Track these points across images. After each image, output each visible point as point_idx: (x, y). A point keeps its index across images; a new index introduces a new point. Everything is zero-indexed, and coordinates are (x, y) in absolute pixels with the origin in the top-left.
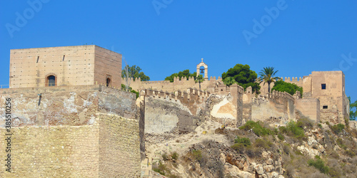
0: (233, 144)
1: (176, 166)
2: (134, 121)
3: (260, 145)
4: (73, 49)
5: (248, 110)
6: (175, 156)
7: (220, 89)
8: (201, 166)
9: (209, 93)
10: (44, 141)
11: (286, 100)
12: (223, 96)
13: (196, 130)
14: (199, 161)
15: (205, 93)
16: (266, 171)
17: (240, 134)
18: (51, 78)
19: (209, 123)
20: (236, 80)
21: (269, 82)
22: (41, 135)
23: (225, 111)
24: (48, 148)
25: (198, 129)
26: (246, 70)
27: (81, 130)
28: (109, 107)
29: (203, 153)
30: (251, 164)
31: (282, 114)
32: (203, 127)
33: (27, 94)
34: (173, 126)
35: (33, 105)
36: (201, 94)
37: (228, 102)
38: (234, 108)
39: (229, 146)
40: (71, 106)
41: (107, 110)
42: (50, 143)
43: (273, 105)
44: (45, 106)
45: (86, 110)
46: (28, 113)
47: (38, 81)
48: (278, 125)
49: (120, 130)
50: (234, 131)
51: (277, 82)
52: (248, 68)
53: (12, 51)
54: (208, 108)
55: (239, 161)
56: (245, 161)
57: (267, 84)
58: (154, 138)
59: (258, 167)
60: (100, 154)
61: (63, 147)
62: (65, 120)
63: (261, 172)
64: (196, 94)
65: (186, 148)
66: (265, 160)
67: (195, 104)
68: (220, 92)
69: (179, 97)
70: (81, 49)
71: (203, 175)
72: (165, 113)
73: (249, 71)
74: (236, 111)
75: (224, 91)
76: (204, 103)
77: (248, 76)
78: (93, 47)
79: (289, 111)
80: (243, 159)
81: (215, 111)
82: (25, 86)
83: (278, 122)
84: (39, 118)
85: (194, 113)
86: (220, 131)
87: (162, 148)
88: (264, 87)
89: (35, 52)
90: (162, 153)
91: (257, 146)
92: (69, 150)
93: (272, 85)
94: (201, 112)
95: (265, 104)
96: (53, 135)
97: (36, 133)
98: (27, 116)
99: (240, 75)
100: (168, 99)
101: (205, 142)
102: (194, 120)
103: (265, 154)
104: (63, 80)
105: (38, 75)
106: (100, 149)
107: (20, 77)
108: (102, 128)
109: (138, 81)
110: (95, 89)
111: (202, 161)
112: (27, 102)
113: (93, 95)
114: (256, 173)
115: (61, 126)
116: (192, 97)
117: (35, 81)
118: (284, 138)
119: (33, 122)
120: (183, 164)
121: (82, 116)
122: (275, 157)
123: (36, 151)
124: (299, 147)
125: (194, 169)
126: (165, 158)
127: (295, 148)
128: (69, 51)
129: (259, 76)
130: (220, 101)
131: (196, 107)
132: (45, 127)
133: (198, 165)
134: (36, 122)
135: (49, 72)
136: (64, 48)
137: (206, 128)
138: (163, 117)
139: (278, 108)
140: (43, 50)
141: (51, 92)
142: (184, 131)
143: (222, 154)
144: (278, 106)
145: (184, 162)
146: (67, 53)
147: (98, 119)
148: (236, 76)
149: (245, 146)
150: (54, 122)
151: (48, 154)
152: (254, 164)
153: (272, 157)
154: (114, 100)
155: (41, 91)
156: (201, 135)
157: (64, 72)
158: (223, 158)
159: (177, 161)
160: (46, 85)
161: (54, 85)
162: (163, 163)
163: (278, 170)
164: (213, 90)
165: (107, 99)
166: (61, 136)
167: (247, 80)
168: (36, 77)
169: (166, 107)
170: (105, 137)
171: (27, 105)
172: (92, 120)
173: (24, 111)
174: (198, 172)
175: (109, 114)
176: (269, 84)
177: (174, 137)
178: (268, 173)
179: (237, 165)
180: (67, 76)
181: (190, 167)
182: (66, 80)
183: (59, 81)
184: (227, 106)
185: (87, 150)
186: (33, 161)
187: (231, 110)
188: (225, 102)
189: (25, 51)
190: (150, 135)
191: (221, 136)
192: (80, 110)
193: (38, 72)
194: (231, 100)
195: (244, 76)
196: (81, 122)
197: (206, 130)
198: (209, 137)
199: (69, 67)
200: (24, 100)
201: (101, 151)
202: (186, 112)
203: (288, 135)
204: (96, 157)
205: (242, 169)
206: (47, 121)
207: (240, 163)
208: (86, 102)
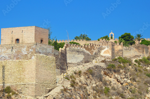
0: (108, 67)
1: (80, 77)
2: (53, 58)
3: (120, 67)
4: (26, 28)
5: (121, 52)
6: (80, 72)
7: (104, 43)
8: (92, 76)
9: (99, 45)
10: (14, 66)
11: (143, 48)
12: (106, 47)
13: (93, 61)
14: (91, 74)
15: (97, 45)
16: (121, 78)
17: (112, 62)
18: (18, 40)
19: (99, 58)
20: (124, 40)
21: (139, 40)
22: (12, 64)
23: (106, 53)
24: (15, 69)
25: (94, 61)
26: (129, 35)
27: (28, 62)
28: (41, 52)
29: (93, 71)
30: (115, 75)
31: (141, 54)
32: (96, 60)
33: (7, 47)
34: (82, 60)
35: (9, 51)
36: (95, 46)
37: (108, 49)
38: (110, 51)
39: (105, 67)
40: (25, 52)
41: (40, 53)
42: (16, 67)
43: (137, 50)
44: (14, 52)
45: (31, 53)
46: (8, 55)
47: (12, 41)
48: (139, 58)
49: (46, 61)
50: (109, 61)
51: (142, 40)
52: (130, 35)
53: (2, 29)
54: (99, 52)
55: (110, 74)
56: (112, 74)
57: (138, 41)
58: (72, 64)
59: (118, 76)
60: (36, 71)
61: (21, 69)
62: (22, 58)
63: (119, 78)
64: (93, 46)
65: (86, 69)
66: (121, 73)
67: (92, 50)
68: (104, 45)
69: (84, 47)
70: (29, 28)
71: (93, 80)
72: (77, 54)
73: (130, 36)
74: (111, 53)
75: (106, 44)
76: (97, 50)
77: (130, 38)
78: (34, 27)
79: (145, 52)
80: (111, 73)
81: (102, 53)
82: (6, 44)
83: (139, 57)
84: (12, 57)
85: (92, 54)
86: (103, 61)
87: (75, 69)
88: (137, 42)
89: (11, 29)
90: (75, 71)
91: (119, 68)
92: (24, 70)
93: (140, 41)
94: (95, 53)
95: (133, 49)
96: (17, 64)
97: (10, 63)
98: (7, 56)
99: (126, 37)
100: (79, 48)
101: (95, 66)
102: (92, 57)
103: (121, 71)
104: (22, 41)
105: (12, 39)
106: (36, 69)
107: (5, 40)
108: (37, 61)
109: (85, 41)
110: (34, 44)
111: (93, 74)
112: (7, 50)
113: (33, 47)
114: (117, 79)
115: (21, 60)
116: (91, 47)
117: (11, 41)
118: (141, 64)
119: (9, 58)
120: (84, 76)
121: (29, 56)
122: (126, 72)
123: (10, 70)
124: (147, 68)
125: (89, 78)
126: (75, 73)
127: (145, 68)
128: (25, 29)
129: (135, 38)
130: (104, 48)
131: (93, 52)
132: (14, 60)
133: (91, 76)
134: (11, 58)
135: (16, 38)
136: (22, 27)
137: (97, 60)
138: (77, 56)
139: (139, 51)
140: (14, 28)
141: (17, 46)
142: (87, 62)
143: (102, 71)
144: (139, 50)
145: (84, 75)
146: (24, 30)
147: (35, 57)
148: (124, 38)
149: (113, 67)
150: (17, 59)
151: (15, 71)
152: (116, 75)
153: (125, 72)
154: (43, 49)
155: (13, 46)
156: (94, 63)
157: (22, 38)
158: (102, 73)
159: (81, 74)
160: (16, 43)
161: (19, 43)
162: (74, 75)
163: (127, 78)
164: (102, 44)
165: (40, 48)
166: (20, 64)
167: (130, 40)
168: (12, 40)
169: (78, 52)
170: (39, 65)
171: (7, 51)
172: (33, 57)
173: (6, 54)
174: (90, 79)
175: (41, 55)
176: (139, 41)
177: (82, 64)
178: (122, 79)
179: (108, 76)
180: (24, 39)
181: (87, 77)
182: (23, 40)
183: (20, 41)
184: (107, 51)
185: (31, 70)
186: (9, 74)
187: (109, 52)
188: (106, 49)
189: (7, 29)
190: (70, 63)
191: (103, 63)
192: (28, 53)
193: (12, 37)
194: (109, 48)
195: (128, 38)
196: (29, 58)
197: (97, 61)
198: (97, 64)
199: (25, 35)
200: (6, 50)
201: (37, 70)
202: (88, 53)
203: (142, 63)
204: (34, 73)
205: (111, 77)
206: (15, 58)
207: (110, 75)
208: (30, 50)
